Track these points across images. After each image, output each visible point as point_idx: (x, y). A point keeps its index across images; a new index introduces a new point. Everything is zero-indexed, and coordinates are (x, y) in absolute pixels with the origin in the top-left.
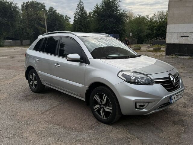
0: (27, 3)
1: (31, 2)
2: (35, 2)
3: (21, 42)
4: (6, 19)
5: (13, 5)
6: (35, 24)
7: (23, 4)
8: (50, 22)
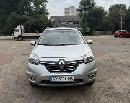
0: (113, 6)
1: (116, 5)
2: (119, 4)
3: (106, 33)
4: (96, 18)
5: (102, 9)
6: (116, 20)
7: (110, 7)
8: (128, 17)
